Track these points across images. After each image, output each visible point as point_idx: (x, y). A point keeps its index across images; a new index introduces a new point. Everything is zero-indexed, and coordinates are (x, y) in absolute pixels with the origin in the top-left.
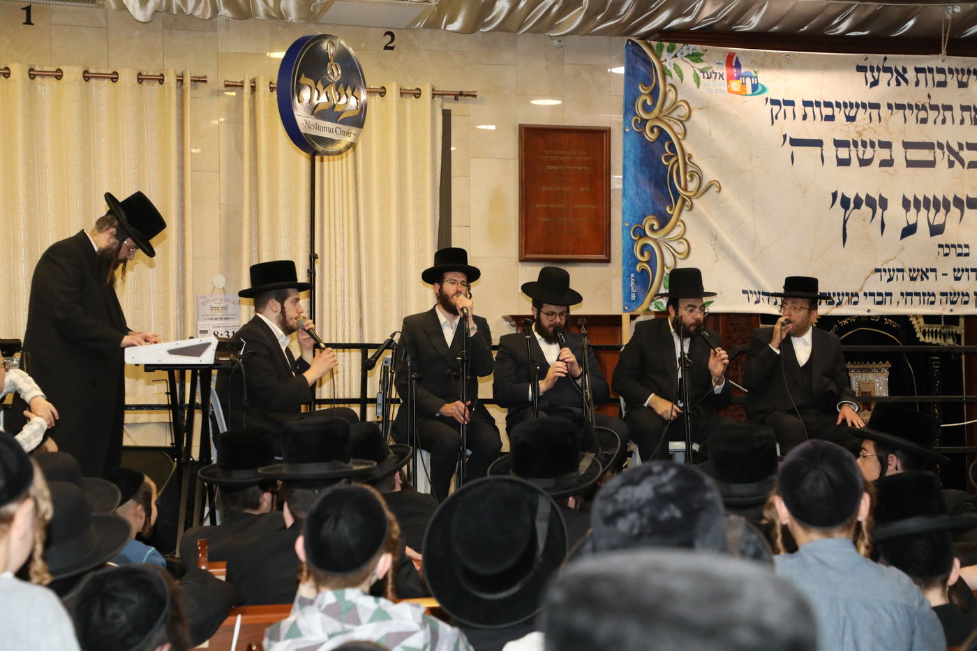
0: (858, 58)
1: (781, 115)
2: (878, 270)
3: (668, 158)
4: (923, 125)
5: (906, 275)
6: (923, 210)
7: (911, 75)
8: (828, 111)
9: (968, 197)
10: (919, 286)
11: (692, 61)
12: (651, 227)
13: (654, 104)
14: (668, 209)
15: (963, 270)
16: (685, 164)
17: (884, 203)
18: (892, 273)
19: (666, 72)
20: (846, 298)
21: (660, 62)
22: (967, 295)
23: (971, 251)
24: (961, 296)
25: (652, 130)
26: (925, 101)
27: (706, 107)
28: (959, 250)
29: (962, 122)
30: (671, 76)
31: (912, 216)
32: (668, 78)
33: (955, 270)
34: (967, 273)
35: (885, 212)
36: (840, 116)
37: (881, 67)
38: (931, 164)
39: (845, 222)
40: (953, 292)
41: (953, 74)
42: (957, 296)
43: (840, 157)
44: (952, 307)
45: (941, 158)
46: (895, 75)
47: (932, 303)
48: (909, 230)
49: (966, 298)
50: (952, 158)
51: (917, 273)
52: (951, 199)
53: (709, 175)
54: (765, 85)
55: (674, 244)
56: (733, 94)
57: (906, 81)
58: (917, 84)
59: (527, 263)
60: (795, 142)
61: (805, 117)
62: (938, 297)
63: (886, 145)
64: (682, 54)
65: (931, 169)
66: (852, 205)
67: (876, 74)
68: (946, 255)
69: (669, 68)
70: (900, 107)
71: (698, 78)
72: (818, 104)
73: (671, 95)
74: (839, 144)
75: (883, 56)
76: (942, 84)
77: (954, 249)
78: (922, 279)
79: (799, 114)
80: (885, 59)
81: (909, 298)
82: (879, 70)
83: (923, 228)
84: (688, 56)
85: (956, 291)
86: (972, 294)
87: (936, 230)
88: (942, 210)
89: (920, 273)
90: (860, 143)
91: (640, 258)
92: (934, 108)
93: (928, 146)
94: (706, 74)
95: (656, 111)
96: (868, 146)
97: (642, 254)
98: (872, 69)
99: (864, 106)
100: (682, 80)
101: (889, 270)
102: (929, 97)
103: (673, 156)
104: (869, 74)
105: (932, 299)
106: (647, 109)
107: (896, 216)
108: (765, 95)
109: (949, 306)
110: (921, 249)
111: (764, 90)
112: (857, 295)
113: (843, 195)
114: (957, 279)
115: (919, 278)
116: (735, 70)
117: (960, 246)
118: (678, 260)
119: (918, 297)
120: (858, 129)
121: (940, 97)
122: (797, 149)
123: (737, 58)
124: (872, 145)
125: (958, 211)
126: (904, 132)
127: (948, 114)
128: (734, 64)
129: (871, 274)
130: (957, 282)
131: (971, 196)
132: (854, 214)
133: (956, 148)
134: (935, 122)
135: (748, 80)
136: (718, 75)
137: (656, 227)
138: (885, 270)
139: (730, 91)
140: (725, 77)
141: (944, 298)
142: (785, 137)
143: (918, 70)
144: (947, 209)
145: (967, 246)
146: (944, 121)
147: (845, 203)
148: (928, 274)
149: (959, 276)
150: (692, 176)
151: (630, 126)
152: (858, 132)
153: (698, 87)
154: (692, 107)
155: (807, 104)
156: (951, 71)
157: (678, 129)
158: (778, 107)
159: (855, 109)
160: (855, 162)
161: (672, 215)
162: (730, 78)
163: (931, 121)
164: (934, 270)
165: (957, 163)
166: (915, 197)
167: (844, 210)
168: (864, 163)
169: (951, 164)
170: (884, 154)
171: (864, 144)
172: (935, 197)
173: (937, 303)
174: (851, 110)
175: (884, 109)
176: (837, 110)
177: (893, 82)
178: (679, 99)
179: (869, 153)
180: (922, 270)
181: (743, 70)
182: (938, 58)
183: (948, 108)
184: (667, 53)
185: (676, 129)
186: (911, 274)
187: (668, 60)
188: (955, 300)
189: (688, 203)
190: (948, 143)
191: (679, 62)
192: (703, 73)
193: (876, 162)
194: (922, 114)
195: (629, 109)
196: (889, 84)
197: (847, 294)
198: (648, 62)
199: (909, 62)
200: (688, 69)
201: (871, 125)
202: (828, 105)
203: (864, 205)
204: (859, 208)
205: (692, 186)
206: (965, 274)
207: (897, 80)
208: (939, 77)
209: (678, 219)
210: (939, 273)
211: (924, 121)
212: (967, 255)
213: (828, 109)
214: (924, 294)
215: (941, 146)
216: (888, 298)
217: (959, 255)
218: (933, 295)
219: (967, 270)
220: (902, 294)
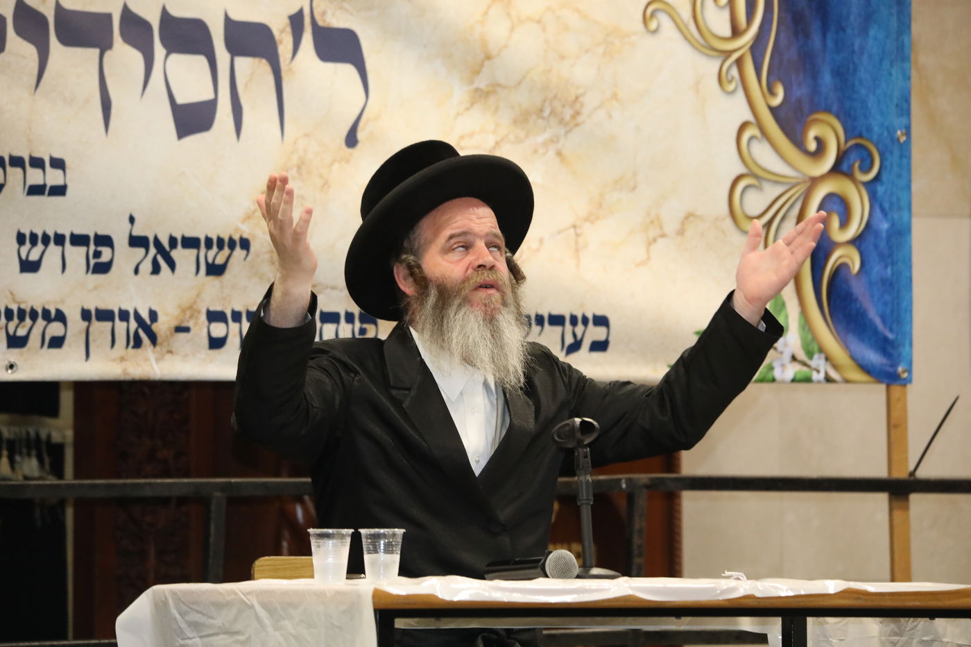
9: (59, 8)
15: (46, 240)
22: (61, 317)
23: (73, 179)
24: (41, 323)
28: (35, 177)
33: (21, 238)
34: (59, 249)
40: (14, 307)
42: (28, 321)
44: (14, 355)
49: (55, 329)
52: (7, 11)
77: (19, 171)
85: (27, 307)
86: (73, 316)
109: (4, 354)
114: (29, 266)
117: (37, 163)
125: (29, 52)
130: (29, 276)
131: (68, 5)
145: (58, 164)
149: (34, 256)
188: (21, 332)
206: (54, 250)
212: (59, 191)
217: (36, 190)
219: (59, 240)
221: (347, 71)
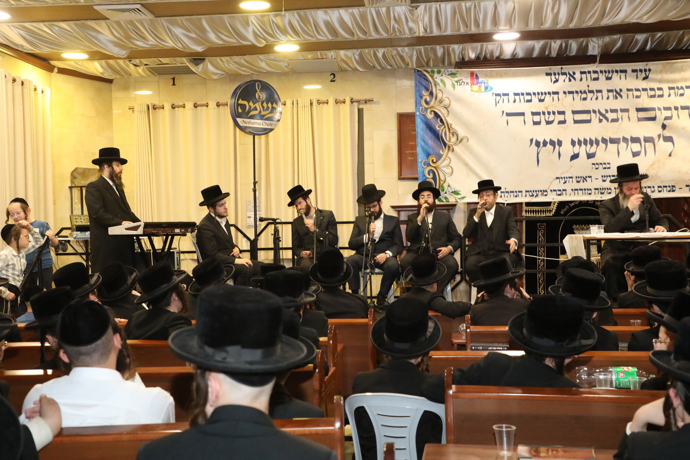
0: (546, 69)
1: (501, 101)
2: (557, 178)
3: (439, 127)
4: (584, 101)
5: (574, 180)
6: (583, 146)
7: (578, 76)
8: (529, 98)
9: (610, 138)
10: (582, 185)
11: (452, 77)
12: (433, 161)
13: (431, 100)
14: (441, 152)
15: (607, 176)
16: (449, 129)
17: (560, 143)
18: (566, 179)
19: (437, 84)
20: (540, 193)
21: (433, 79)
22: (610, 189)
23: (611, 166)
24: (606, 190)
25: (431, 113)
26: (586, 89)
27: (459, 100)
28: (604, 166)
29: (608, 98)
30: (439, 85)
31: (577, 149)
32: (438, 86)
33: (602, 176)
35: (561, 148)
36: (535, 99)
37: (560, 73)
38: (589, 121)
39: (538, 154)
40: (601, 188)
41: (603, 73)
42: (604, 190)
43: (535, 120)
44: (602, 195)
45: (595, 118)
46: (568, 76)
47: (590, 194)
48: (575, 157)
49: (609, 191)
50: (601, 117)
51: (580, 178)
52: (600, 139)
53: (462, 133)
54: (492, 86)
55: (444, 169)
56: (474, 93)
57: (575, 79)
58: (581, 80)
59: (403, 180)
60: (508, 115)
61: (515, 101)
62: (593, 191)
63: (563, 113)
64: (445, 74)
65: (588, 124)
66: (541, 145)
67: (557, 76)
68: (597, 168)
69: (438, 81)
70: (571, 92)
71: (454, 85)
72: (523, 94)
73: (440, 95)
74: (534, 114)
75: (560, 67)
76: (597, 79)
77: (601, 165)
78: (584, 182)
79: (512, 99)
80: (562, 68)
81: (576, 192)
82: (559, 74)
83: (583, 155)
84: (449, 74)
85: (604, 188)
86: (613, 189)
87: (590, 156)
88: (595, 145)
89: (582, 178)
90: (546, 113)
91: (428, 176)
92: (591, 92)
93: (588, 112)
94: (459, 83)
95: (432, 104)
96: (551, 114)
97: (429, 174)
98: (555, 74)
99: (549, 93)
100: (445, 87)
101: (564, 178)
102: (588, 86)
103: (441, 126)
104: (553, 77)
105: (590, 192)
106: (427, 103)
107: (567, 150)
108: (491, 92)
109: (600, 195)
110: (583, 166)
111: (492, 89)
112: (546, 191)
113: (536, 140)
114: (604, 181)
115: (582, 181)
116: (475, 80)
117: (605, 164)
118: (446, 177)
119: (582, 191)
120: (546, 106)
121: (594, 86)
122: (510, 118)
123: (476, 74)
124: (554, 113)
125: (604, 145)
126: (573, 106)
127: (599, 95)
128: (475, 77)
129: (554, 180)
130: (604, 182)
131: (612, 137)
132: (543, 150)
133: (604, 112)
134: (591, 99)
135: (483, 84)
136: (466, 83)
137: (434, 161)
138: (562, 178)
139: (472, 90)
140: (469, 84)
141: (597, 191)
142: (503, 112)
143: (582, 73)
144: (598, 144)
145: (609, 164)
146: (597, 99)
147: (538, 144)
148: (587, 179)
149: (605, 179)
150: (453, 135)
151: (419, 111)
152: (546, 107)
153: (454, 90)
154: (451, 100)
155: (515, 94)
156: (601, 72)
157: (444, 111)
158: (500, 97)
159: (544, 96)
160: (543, 122)
161: (443, 155)
162: (473, 84)
163: (589, 99)
164: (590, 177)
165: (604, 120)
166: (579, 139)
167: (537, 148)
168: (549, 123)
169: (601, 121)
170: (561, 118)
171: (549, 113)
172: (590, 139)
173: (593, 193)
174: (541, 96)
175: (561, 95)
176: (533, 96)
177: (567, 80)
178: (444, 97)
179: (552, 118)
180: (583, 177)
181: (480, 80)
182: (594, 66)
183: (600, 91)
184: (437, 74)
185: (442, 112)
186: (577, 179)
187: (438, 78)
188: (603, 192)
189: (451, 148)
190: (599, 110)
191: (444, 78)
192: (457, 82)
193: (556, 122)
194: (584, 96)
195: (418, 104)
196: (564, 81)
197: (541, 191)
198: (427, 79)
199: (577, 69)
200: (449, 81)
201: (554, 103)
202: (528, 94)
203: (548, 144)
204: (546, 146)
205: (453, 139)
207: (569, 78)
208: (595, 76)
209: (446, 156)
210: (593, 178)
211: (585, 99)
212: (609, 168)
213: (528, 97)
214: (585, 190)
215: (594, 112)
216: (564, 192)
217: (605, 168)
218: (590, 190)
220: (572, 190)
221: (670, 143)
